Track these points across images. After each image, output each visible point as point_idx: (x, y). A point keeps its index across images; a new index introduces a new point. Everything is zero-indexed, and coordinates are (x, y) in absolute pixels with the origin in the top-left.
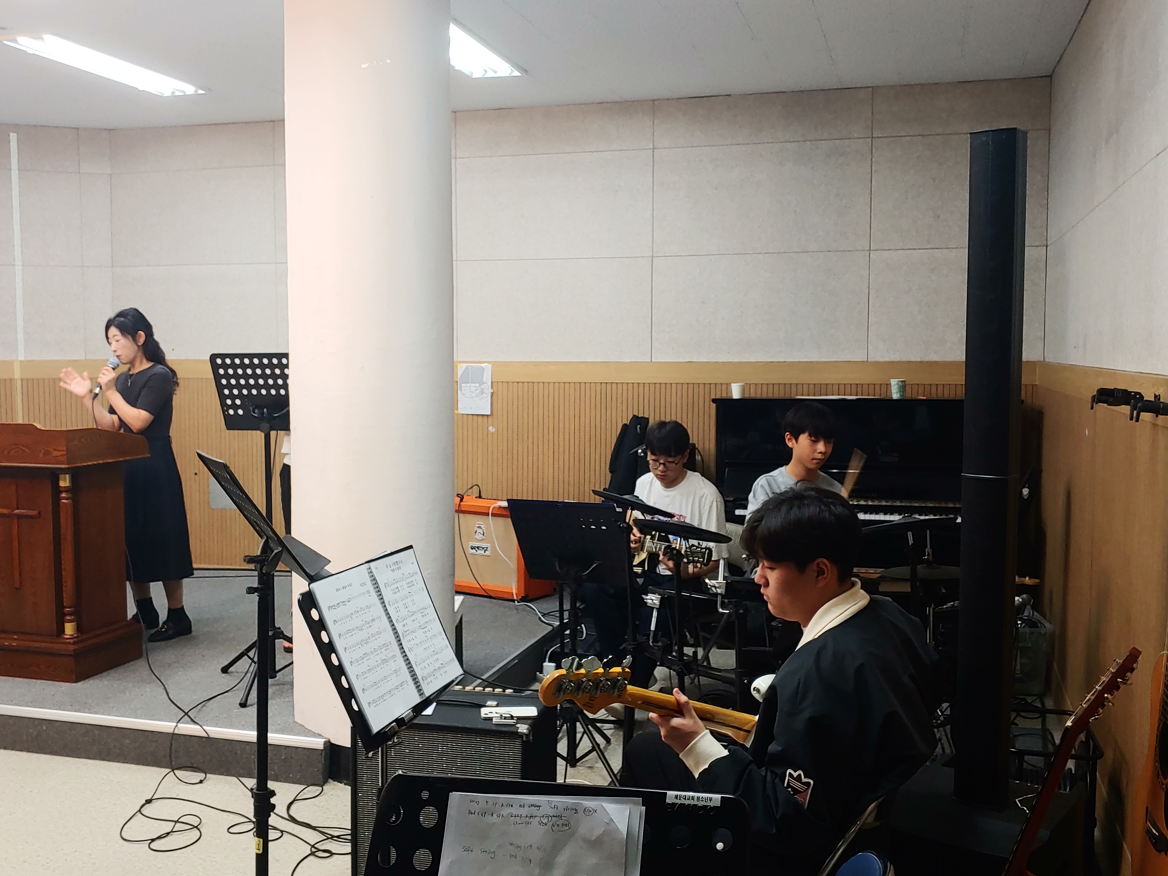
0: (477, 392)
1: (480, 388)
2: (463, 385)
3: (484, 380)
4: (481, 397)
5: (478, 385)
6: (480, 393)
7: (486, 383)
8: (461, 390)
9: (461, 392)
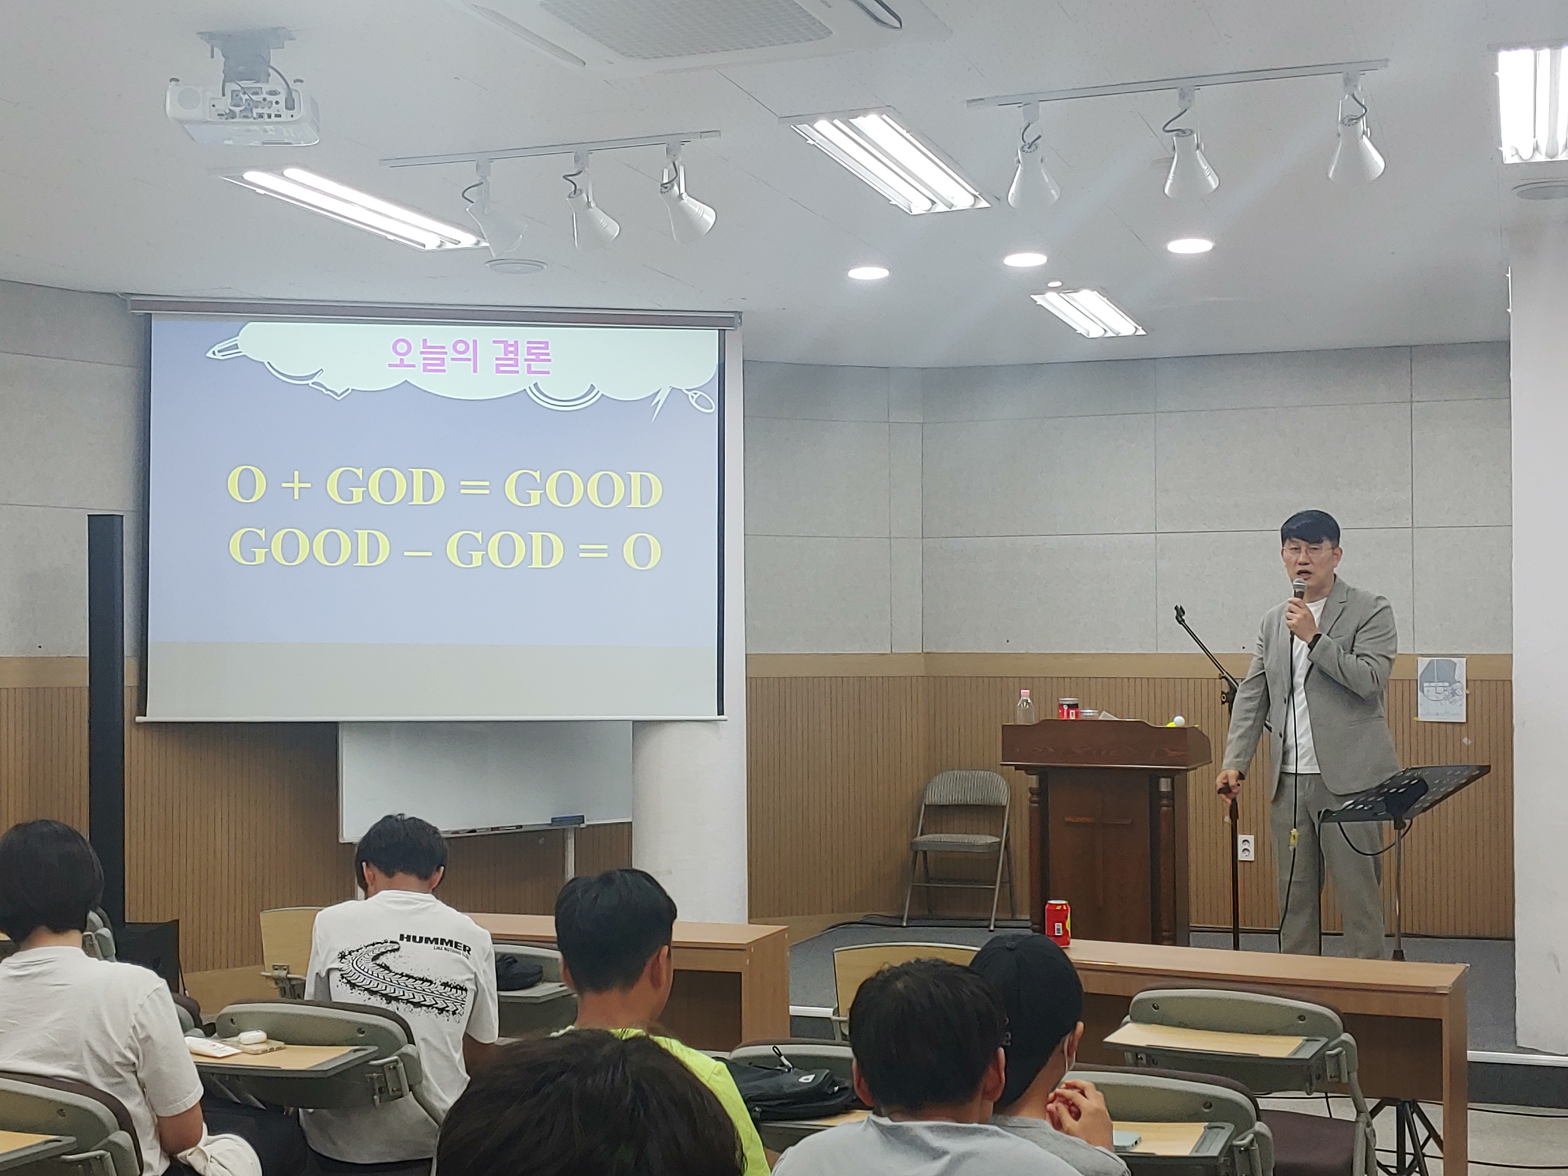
0: (1447, 693)
1: (1450, 688)
2: (1426, 684)
3: (1456, 677)
4: (1451, 700)
5: (1447, 684)
6: (1451, 695)
7: (1459, 682)
8: (1423, 692)
9: (1422, 694)
